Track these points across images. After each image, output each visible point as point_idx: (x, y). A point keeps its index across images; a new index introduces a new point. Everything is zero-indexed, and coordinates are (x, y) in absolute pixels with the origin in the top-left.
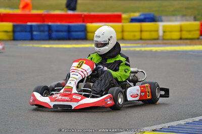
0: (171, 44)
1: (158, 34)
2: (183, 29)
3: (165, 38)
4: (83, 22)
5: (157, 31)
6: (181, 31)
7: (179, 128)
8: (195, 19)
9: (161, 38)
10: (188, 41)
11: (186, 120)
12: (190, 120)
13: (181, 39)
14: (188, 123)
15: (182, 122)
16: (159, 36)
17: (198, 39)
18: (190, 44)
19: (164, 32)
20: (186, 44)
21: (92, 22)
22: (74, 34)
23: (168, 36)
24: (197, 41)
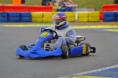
0: (84, 25)
1: (75, 19)
2: (90, 16)
3: (79, 21)
4: (29, 11)
5: (74, 17)
6: (88, 17)
7: (98, 73)
8: (95, 10)
9: (76, 21)
10: (93, 23)
11: (101, 69)
12: (104, 69)
13: (88, 22)
14: (103, 71)
15: (99, 70)
16: (75, 20)
17: (99, 22)
18: (95, 25)
19: (78, 17)
20: (92, 25)
21: (34, 12)
22: (23, 18)
23: (81, 20)
24: (98, 23)
